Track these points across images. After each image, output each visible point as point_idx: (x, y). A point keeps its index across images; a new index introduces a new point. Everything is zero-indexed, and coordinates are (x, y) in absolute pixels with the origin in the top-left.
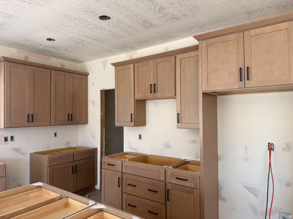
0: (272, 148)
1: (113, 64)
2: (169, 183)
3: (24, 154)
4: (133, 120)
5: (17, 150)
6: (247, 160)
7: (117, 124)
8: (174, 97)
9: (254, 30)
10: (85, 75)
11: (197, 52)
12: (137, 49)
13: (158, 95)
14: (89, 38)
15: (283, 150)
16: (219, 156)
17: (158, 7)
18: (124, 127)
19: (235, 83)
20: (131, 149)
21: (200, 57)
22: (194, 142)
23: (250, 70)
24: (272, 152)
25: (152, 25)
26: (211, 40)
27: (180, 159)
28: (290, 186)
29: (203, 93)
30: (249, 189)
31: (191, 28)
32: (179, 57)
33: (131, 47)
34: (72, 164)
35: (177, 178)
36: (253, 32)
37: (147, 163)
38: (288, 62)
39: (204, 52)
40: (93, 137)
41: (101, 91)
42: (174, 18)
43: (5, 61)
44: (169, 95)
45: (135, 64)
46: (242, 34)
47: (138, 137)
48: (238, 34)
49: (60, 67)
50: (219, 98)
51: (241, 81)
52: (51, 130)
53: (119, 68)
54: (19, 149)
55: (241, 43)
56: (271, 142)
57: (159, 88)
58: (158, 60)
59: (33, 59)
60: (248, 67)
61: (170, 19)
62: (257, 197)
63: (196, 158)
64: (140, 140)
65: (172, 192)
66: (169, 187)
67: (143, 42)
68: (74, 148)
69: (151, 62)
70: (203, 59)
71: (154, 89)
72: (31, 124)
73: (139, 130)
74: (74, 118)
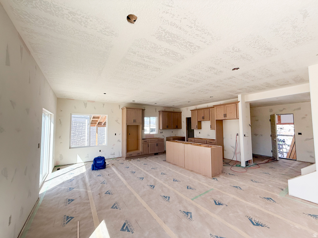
1: (190, 110)
3: (165, 137)
4: (197, 127)
5: (163, 136)
6: (231, 139)
7: (192, 129)
8: (210, 120)
10: (180, 113)
12: (198, 105)
13: (205, 120)
18: (194, 130)
19: (223, 117)
20: (197, 137)
30: (232, 147)
32: (210, 109)
33: (196, 105)
35: (210, 142)
39: (216, 109)
40: (184, 133)
41: (186, 118)
44: (208, 120)
45: (198, 110)
52: (171, 130)
53: (192, 111)
55: (224, 108)
57: (205, 118)
58: (204, 110)
59: (167, 110)
60: (226, 114)
64: (199, 134)
67: (200, 104)
69: (202, 110)
71: (203, 118)
72: (167, 128)
73: (200, 131)
74: (178, 126)
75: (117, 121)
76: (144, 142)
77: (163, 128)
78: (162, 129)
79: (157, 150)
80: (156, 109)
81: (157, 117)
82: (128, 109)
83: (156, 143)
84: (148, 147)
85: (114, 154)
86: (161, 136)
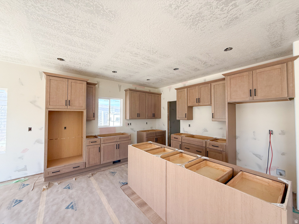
0: (271, 133)
1: (175, 89)
2: (208, 148)
3: (135, 131)
4: (187, 117)
5: (132, 129)
6: (255, 139)
7: (177, 119)
8: (211, 105)
9: (259, 70)
10: (160, 95)
11: (224, 81)
12: (188, 80)
13: (201, 104)
14: (166, 78)
15: (279, 134)
16: (236, 137)
17: (204, 62)
18: (181, 120)
19: (247, 97)
20: (185, 132)
21: (226, 84)
22: (221, 129)
23: (256, 90)
24: (271, 135)
25: (199, 70)
26: (232, 76)
27: (213, 137)
28: (284, 155)
29: (228, 103)
30: (256, 155)
31: (220, 69)
32: (213, 84)
33: (185, 80)
34: (155, 137)
35: (212, 146)
36: (258, 71)
37: (193, 138)
38: (281, 86)
39: (228, 82)
40: (164, 125)
41: (168, 102)
42: (211, 66)
43: (129, 90)
44: (208, 104)
45: (188, 88)
46: (251, 72)
47: (188, 126)
48: (249, 72)
49: (149, 91)
50: (237, 105)
51: (251, 96)
52: (145, 121)
53: (179, 91)
54: (133, 129)
55: (251, 77)
56: (271, 129)
57: (201, 100)
58: (201, 86)
59: (139, 88)
60: (255, 89)
61: (209, 66)
62: (261, 160)
63: (222, 137)
64: (189, 127)
65: (210, 152)
66: (208, 150)
67: (192, 77)
68: (155, 130)
69: (197, 87)
70: (228, 85)
71: (198, 101)
72: (138, 118)
73: (189, 122)
74: (155, 115)
75: (33, 102)
76: (92, 144)
77: (132, 118)
78: (130, 119)
79: (118, 155)
80: (120, 87)
81: (122, 99)
82: (51, 78)
83: (116, 143)
84: (100, 151)
85: (25, 169)
86: (127, 130)
